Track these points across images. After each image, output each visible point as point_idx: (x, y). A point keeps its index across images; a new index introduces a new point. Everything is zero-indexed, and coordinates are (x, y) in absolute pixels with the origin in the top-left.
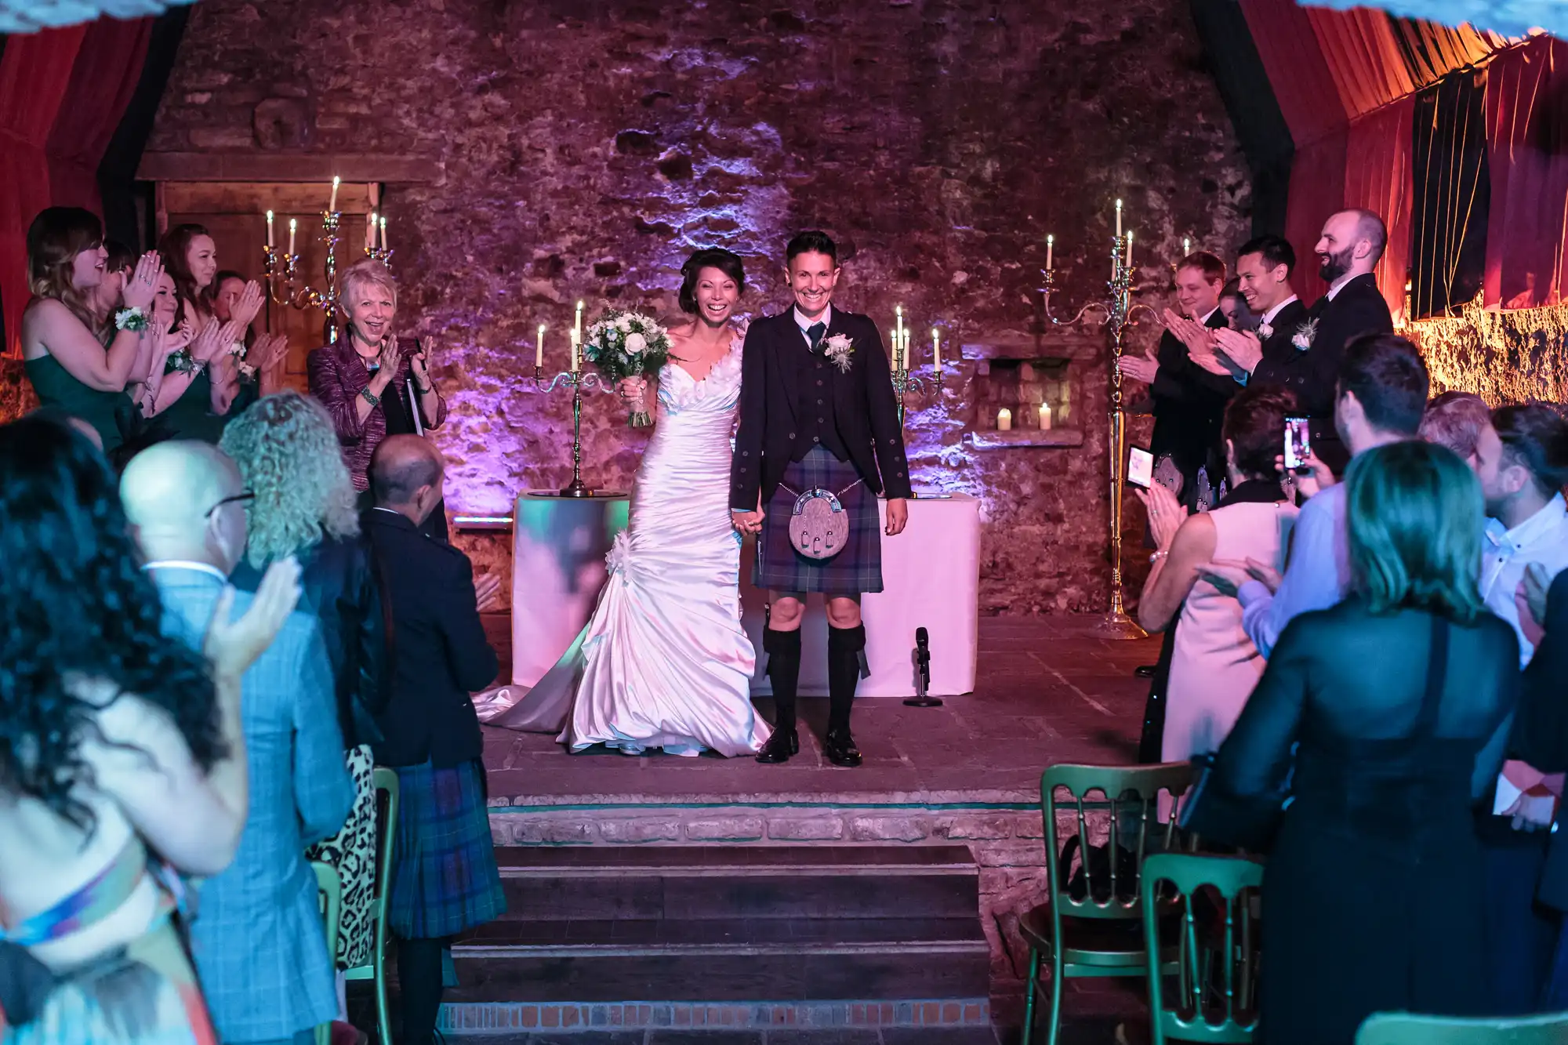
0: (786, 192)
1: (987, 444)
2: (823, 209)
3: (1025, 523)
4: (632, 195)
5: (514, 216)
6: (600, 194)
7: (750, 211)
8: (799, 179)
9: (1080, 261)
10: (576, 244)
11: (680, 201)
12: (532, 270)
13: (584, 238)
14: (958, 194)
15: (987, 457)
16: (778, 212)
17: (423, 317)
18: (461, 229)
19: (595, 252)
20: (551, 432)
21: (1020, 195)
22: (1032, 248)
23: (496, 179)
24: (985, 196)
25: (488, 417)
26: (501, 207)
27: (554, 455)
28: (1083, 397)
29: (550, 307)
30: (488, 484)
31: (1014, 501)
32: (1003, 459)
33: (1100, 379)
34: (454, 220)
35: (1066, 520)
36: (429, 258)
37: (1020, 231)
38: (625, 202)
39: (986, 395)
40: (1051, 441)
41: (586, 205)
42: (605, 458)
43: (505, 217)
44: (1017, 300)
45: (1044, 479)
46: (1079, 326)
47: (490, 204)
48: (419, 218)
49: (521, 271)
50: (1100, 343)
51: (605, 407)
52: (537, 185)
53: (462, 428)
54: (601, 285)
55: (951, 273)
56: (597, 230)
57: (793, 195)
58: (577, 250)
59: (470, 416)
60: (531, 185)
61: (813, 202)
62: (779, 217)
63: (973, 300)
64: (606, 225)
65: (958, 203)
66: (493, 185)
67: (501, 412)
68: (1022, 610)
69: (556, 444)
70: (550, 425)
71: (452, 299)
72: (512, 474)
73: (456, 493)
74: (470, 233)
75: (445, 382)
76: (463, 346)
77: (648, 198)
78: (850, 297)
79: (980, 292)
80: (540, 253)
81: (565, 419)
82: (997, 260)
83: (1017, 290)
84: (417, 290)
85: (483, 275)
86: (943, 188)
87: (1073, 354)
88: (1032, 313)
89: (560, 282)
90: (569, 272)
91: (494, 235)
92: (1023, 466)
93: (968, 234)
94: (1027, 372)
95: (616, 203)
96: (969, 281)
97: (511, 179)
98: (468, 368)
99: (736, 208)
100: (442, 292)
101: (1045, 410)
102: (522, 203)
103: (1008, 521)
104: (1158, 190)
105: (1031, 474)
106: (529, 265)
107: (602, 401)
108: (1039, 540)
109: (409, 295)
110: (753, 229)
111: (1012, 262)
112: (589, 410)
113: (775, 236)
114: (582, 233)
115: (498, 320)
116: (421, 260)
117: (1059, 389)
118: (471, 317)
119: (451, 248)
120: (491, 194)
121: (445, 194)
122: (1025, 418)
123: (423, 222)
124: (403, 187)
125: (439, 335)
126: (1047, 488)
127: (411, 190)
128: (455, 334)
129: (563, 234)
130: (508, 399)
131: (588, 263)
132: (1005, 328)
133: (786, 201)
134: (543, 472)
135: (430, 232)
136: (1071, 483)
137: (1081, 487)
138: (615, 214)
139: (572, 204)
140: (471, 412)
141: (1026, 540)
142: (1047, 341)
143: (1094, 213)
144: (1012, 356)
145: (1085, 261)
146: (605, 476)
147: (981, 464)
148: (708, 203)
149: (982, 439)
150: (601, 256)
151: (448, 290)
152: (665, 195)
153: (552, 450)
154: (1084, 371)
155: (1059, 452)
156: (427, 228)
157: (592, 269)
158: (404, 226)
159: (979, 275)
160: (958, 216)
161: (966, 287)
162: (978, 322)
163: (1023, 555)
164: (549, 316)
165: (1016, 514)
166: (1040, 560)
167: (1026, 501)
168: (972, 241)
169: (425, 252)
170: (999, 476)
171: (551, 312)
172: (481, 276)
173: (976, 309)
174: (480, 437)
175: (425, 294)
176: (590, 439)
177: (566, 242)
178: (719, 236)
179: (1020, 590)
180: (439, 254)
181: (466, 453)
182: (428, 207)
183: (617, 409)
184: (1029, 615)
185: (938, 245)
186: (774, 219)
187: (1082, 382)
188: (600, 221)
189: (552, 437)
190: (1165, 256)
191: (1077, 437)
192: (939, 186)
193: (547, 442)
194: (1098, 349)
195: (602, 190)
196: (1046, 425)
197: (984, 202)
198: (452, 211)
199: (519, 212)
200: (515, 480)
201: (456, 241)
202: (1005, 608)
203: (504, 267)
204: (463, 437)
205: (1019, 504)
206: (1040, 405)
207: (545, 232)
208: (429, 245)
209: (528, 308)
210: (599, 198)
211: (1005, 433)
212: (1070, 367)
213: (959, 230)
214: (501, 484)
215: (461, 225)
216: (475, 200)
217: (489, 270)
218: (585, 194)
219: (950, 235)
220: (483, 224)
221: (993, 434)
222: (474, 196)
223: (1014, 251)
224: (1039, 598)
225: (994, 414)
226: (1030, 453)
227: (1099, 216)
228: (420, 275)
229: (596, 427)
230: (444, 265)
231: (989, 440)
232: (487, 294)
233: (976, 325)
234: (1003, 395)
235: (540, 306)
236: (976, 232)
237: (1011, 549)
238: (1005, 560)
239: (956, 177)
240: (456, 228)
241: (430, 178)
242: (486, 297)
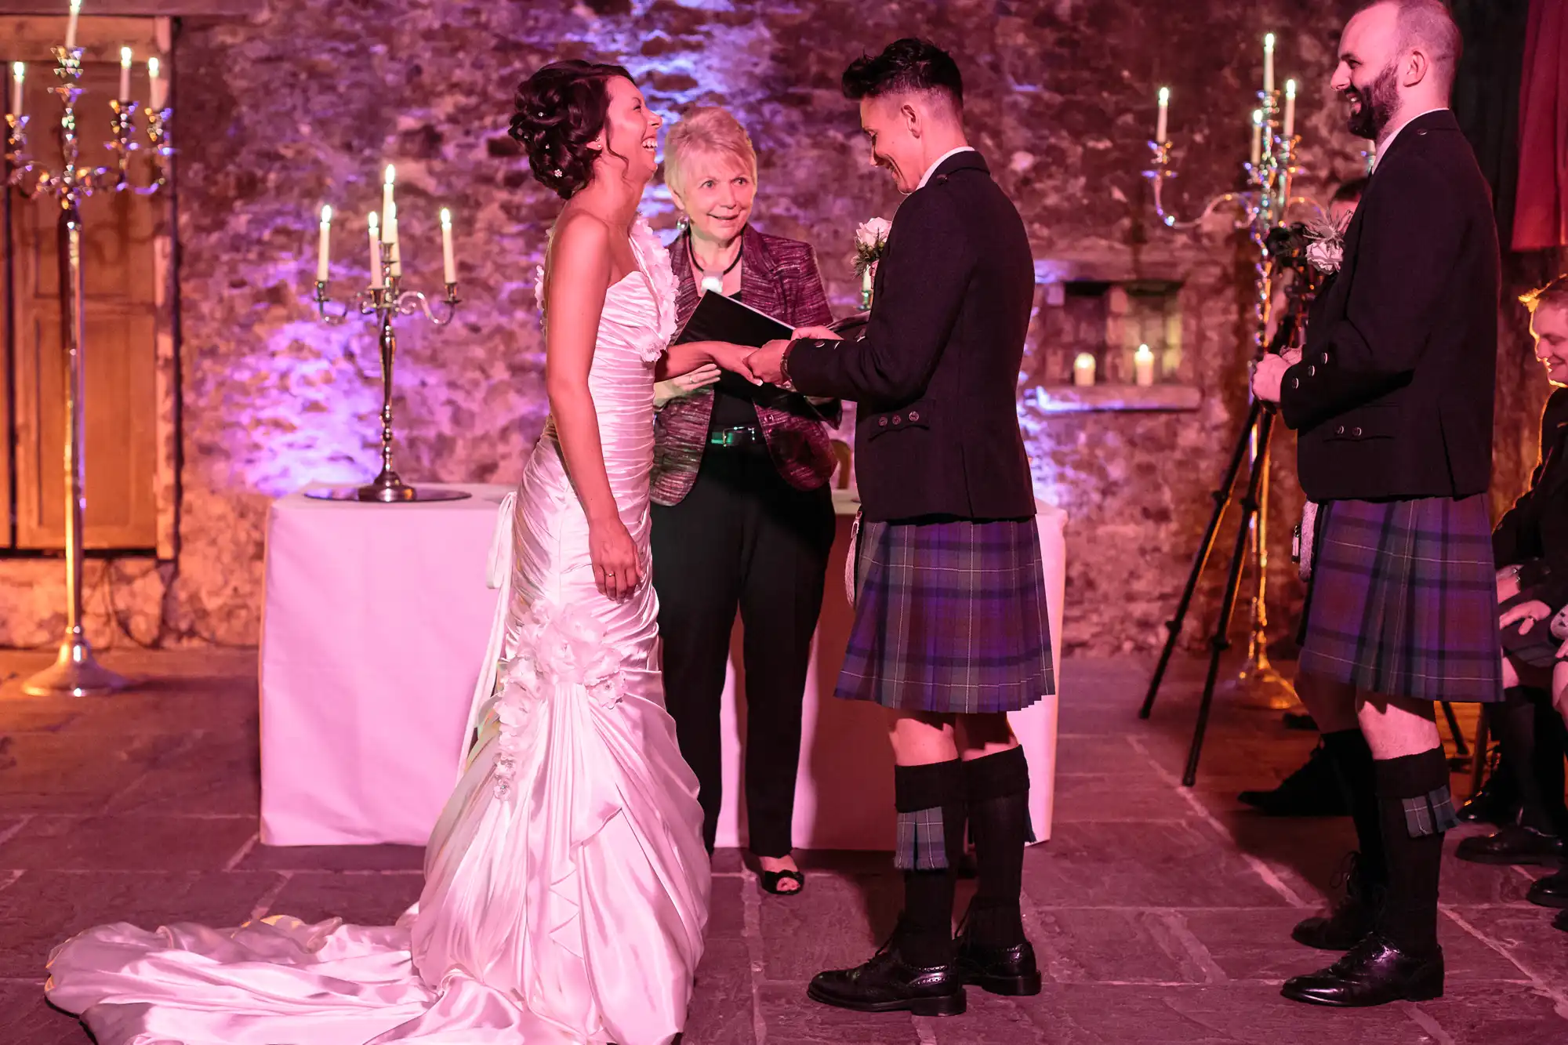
0: (766, 33)
1: (1058, 406)
2: (823, 61)
3: (1113, 521)
4: (543, 37)
5: (370, 67)
6: (496, 35)
7: (715, 62)
8: (787, 16)
9: (1198, 138)
10: (463, 110)
11: (613, 47)
12: (396, 147)
13: (473, 100)
14: (1021, 39)
15: (1059, 426)
16: (756, 65)
17: (237, 214)
18: (292, 86)
19: (488, 121)
20: (424, 384)
21: (1112, 40)
22: (1129, 118)
23: (343, 13)
24: (1060, 42)
25: (332, 362)
26: (350, 54)
27: (428, 418)
28: (1201, 337)
29: (421, 202)
30: (333, 459)
31: (1097, 489)
32: (1082, 427)
33: (1226, 311)
34: (282, 74)
35: (1174, 516)
36: (244, 129)
37: (1111, 93)
38: (533, 49)
39: (1059, 332)
40: (1154, 402)
41: (475, 53)
42: (502, 421)
43: (355, 69)
44: (1104, 195)
45: (1141, 457)
46: (1196, 235)
47: (333, 50)
48: (230, 70)
49: (379, 149)
50: (1227, 258)
51: (502, 348)
52: (404, 22)
53: (293, 379)
54: (497, 170)
55: (1008, 154)
56: (491, 88)
57: (778, 38)
58: (461, 117)
59: (305, 360)
60: (395, 22)
61: (809, 49)
62: (758, 70)
63: (1043, 194)
64: (504, 82)
65: (1020, 53)
66: (340, 22)
67: (350, 355)
68: (1107, 648)
69: (430, 402)
70: (421, 375)
71: (280, 189)
72: (366, 445)
73: (285, 473)
74: (305, 91)
75: (267, 310)
76: (296, 259)
77: (565, 44)
78: (861, 190)
79: (1050, 183)
80: (408, 122)
81: (443, 366)
82: (1077, 136)
83: (1106, 181)
84: (227, 175)
85: (324, 153)
86: (998, 30)
87: (1188, 274)
88: (1127, 213)
89: (437, 165)
90: (450, 150)
91: (340, 96)
92: (1112, 439)
93: (1035, 98)
94: (1119, 301)
95: (519, 48)
96: (1036, 168)
97: (363, 13)
98: (303, 289)
99: (695, 56)
100: (264, 180)
101: (1144, 356)
102: (380, 49)
103: (1089, 519)
104: (1315, 33)
105: (1125, 450)
106: (391, 139)
107: (497, 340)
108: (1134, 546)
109: (215, 183)
110: (720, 89)
111: (1098, 140)
112: (479, 352)
113: (752, 99)
114: (469, 93)
115: (346, 219)
116: (231, 131)
117: (1164, 326)
118: (306, 215)
119: (277, 114)
120: (337, 35)
121: (267, 33)
122: (1115, 368)
123: (236, 77)
124: (207, 24)
125: (259, 242)
126: (1146, 470)
127: (218, 29)
128: (281, 239)
129: (440, 95)
130: (361, 336)
131: (477, 137)
132: (1087, 236)
133: (767, 48)
134: (412, 442)
135: (246, 91)
136: (1181, 464)
137: (1196, 469)
138: (517, 65)
139: (455, 50)
140: (305, 353)
141: (1114, 546)
142: (1150, 255)
143: (1220, 66)
144: (1098, 277)
145: (1208, 140)
146: (501, 449)
147: (1049, 436)
148: (652, 50)
149: (1052, 398)
150: (496, 127)
151: (272, 176)
152: (591, 38)
153: (424, 411)
154: (1202, 300)
155: (1163, 418)
156: (242, 84)
157: (484, 147)
158: (208, 81)
159: (1050, 160)
160: (1020, 71)
161: (1033, 175)
162: (1048, 225)
163: (1109, 568)
164: (420, 214)
165: (1100, 508)
166: (1133, 575)
167: (1114, 489)
168: (1040, 108)
169: (238, 120)
170: (1075, 452)
171: (424, 210)
172: (321, 156)
173: (1045, 208)
174: (319, 390)
175: (239, 180)
176: (479, 395)
177: (445, 106)
178: (669, 99)
179: (1106, 618)
180: (259, 122)
181: (300, 414)
182: (242, 53)
183: (519, 351)
184: (1117, 657)
185: (989, 114)
186: (751, 75)
187: (1199, 317)
188: (495, 76)
189: (426, 391)
190: (1324, 132)
191: (1192, 398)
192: (992, 29)
193: (418, 398)
194: (1224, 269)
195: (498, 31)
196: (1146, 378)
197: (1058, 50)
198: (280, 58)
199: (376, 62)
200: (372, 452)
201: (284, 104)
202: (1083, 645)
203: (355, 143)
204: (295, 390)
205: (1105, 493)
206: (1136, 349)
207: (414, 91)
208: (244, 109)
210: (493, 42)
211: (1087, 392)
212: (1182, 294)
213: (1022, 92)
214: (350, 459)
215: (291, 80)
216: (311, 43)
217: (333, 147)
218: (473, 35)
219: (1008, 99)
220: (324, 80)
221: (1069, 392)
222: (309, 37)
223: (1102, 124)
224: (1133, 631)
225: (1069, 361)
226: (1122, 420)
227: (1227, 72)
228: (231, 153)
229: (487, 377)
230: (265, 138)
231: (1064, 399)
232: (329, 181)
233: (1045, 232)
234: (1082, 335)
235: (408, 201)
236: (1046, 95)
237: (1092, 559)
238: (1085, 575)
239: (1018, 14)
240: (285, 84)
241: (246, 10)
242: (329, 187)
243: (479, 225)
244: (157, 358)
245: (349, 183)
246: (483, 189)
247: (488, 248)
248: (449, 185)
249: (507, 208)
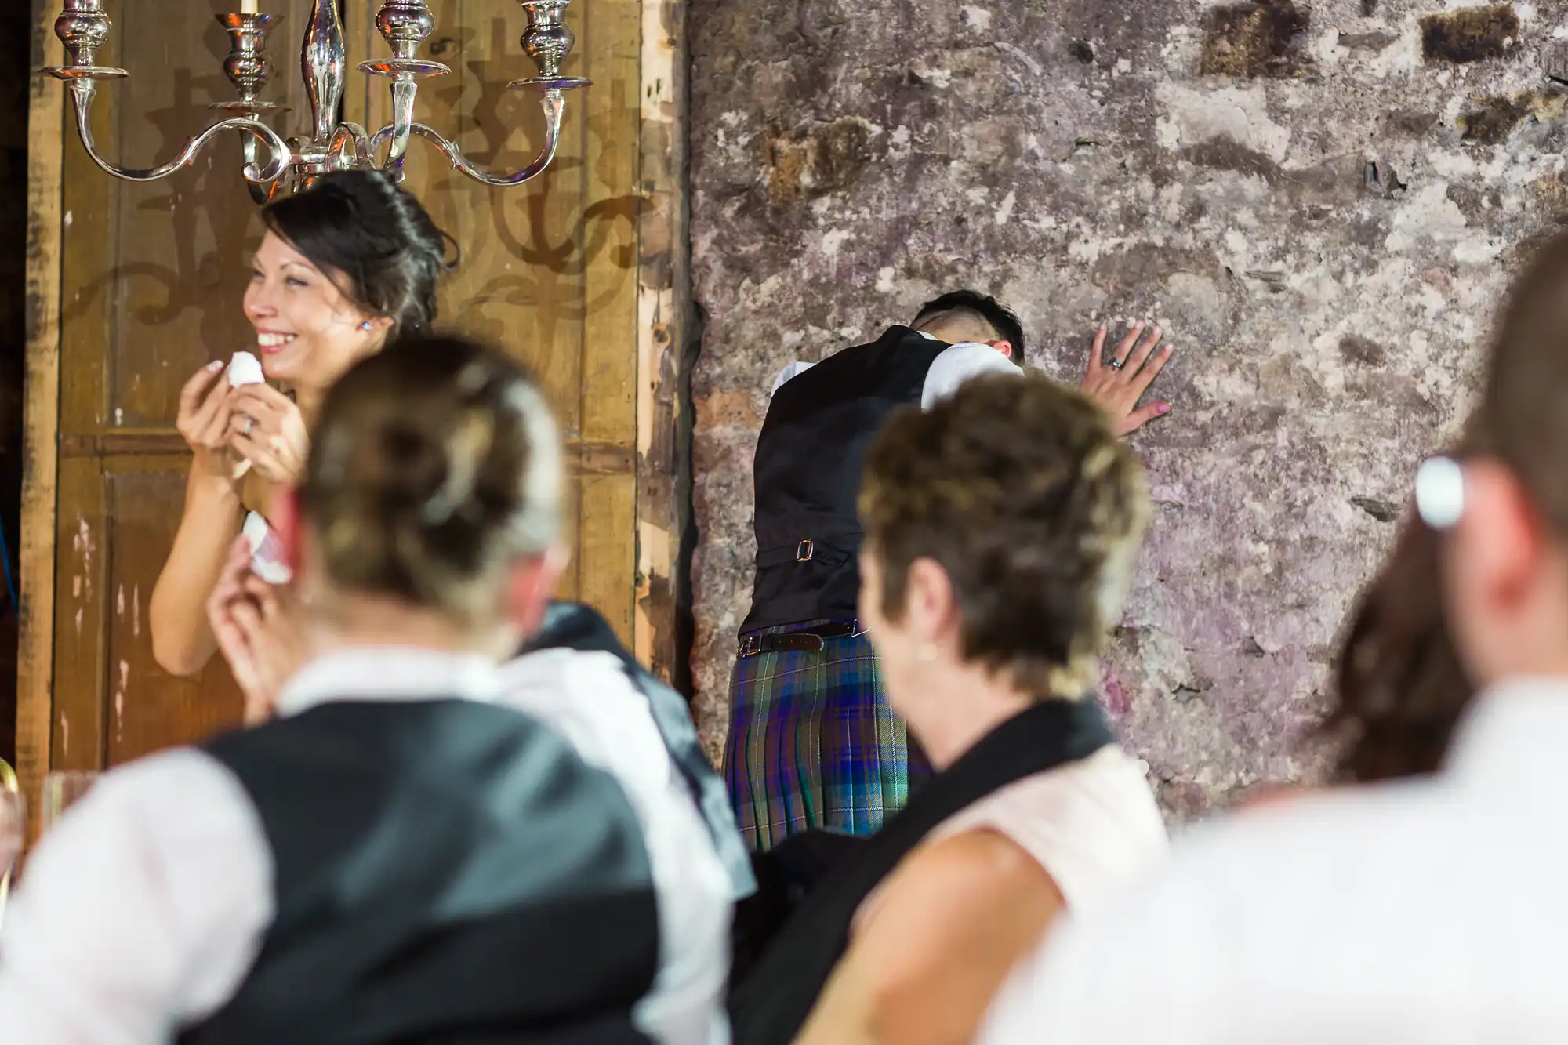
12: (1195, 50)
20: (1255, 650)
29: (1253, 186)
49: (1154, 58)
54: (1443, 99)
71: (917, 163)
85: (1022, 74)
89: (1294, 93)
90: (1324, 48)
100: (883, 143)
106: (1179, 31)
109: (774, 155)
115: (1070, 236)
151: (901, 136)
157: (1411, 39)
171: (1257, 207)
172: (1016, 79)
175: (824, 150)
189: (1257, 670)
203: (1095, 45)
209: (1173, 192)
217: (1043, 58)
228: (810, 84)
230: (888, 45)
232: (1031, 142)
235: (1218, 184)
242: (1033, 156)
243: (1393, 242)
244: (638, 580)
245: (1080, 143)
246: (1409, 147)
247: (1415, 300)
248: (1323, 143)
249: (1464, 196)
